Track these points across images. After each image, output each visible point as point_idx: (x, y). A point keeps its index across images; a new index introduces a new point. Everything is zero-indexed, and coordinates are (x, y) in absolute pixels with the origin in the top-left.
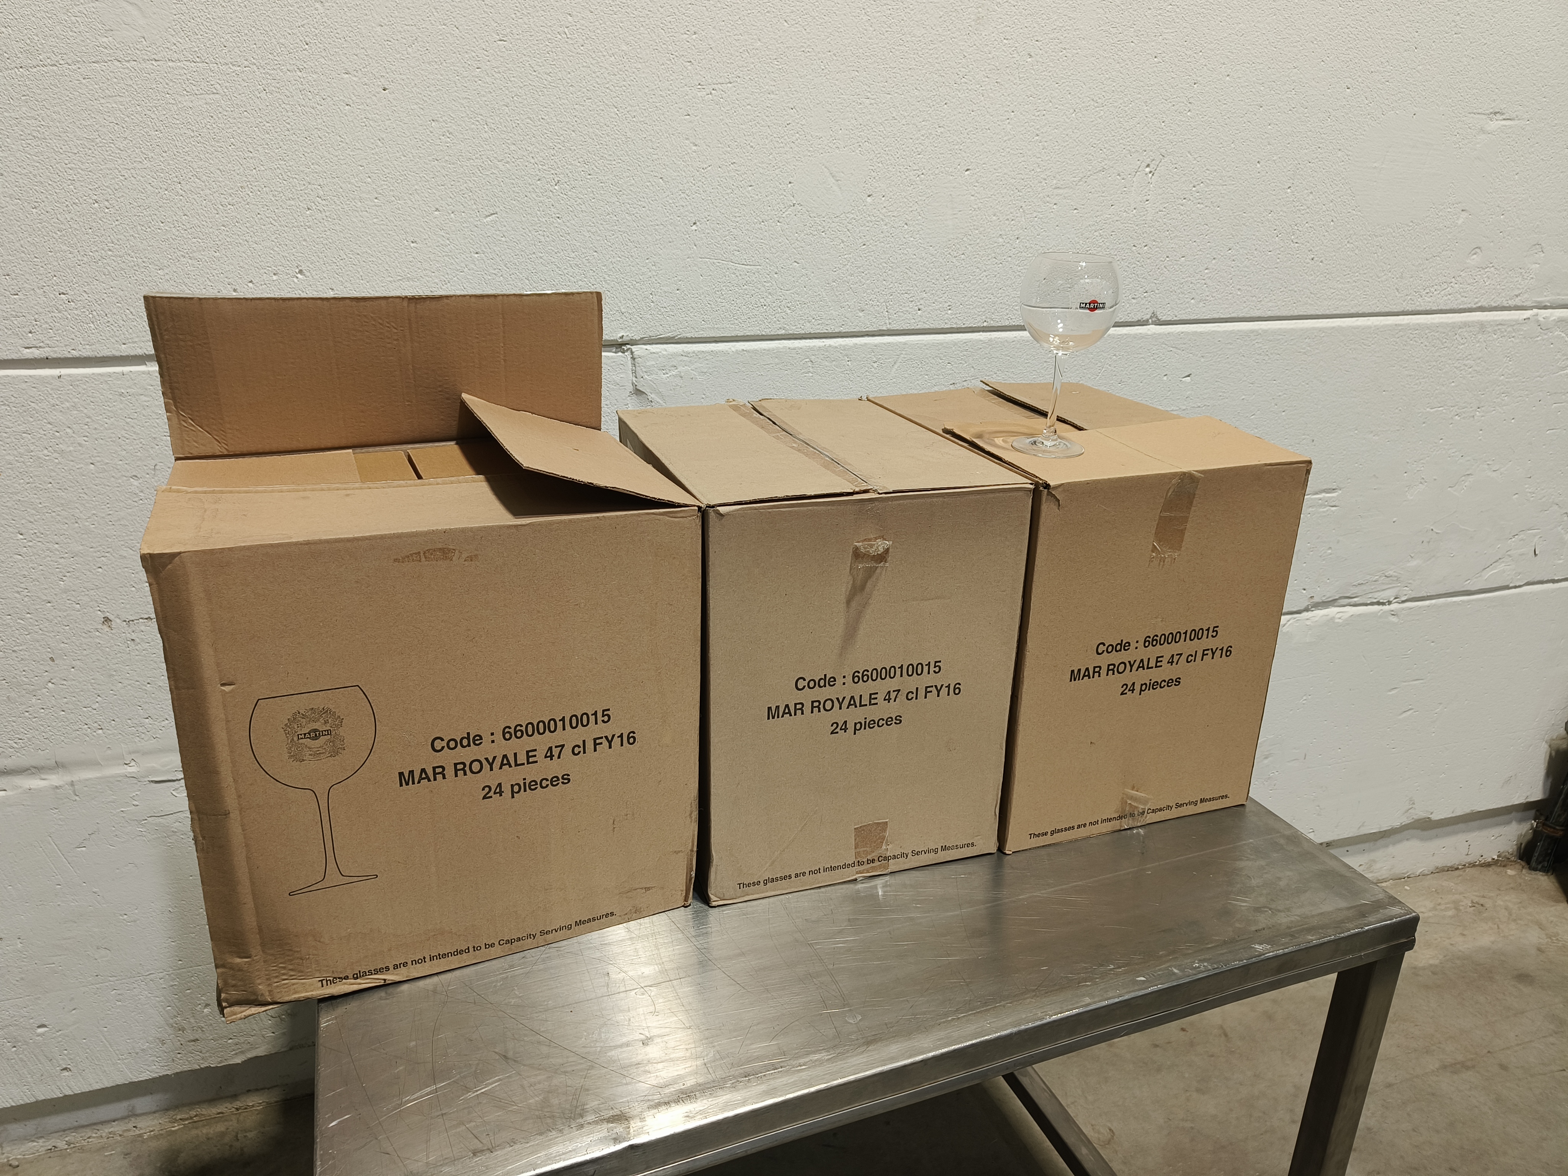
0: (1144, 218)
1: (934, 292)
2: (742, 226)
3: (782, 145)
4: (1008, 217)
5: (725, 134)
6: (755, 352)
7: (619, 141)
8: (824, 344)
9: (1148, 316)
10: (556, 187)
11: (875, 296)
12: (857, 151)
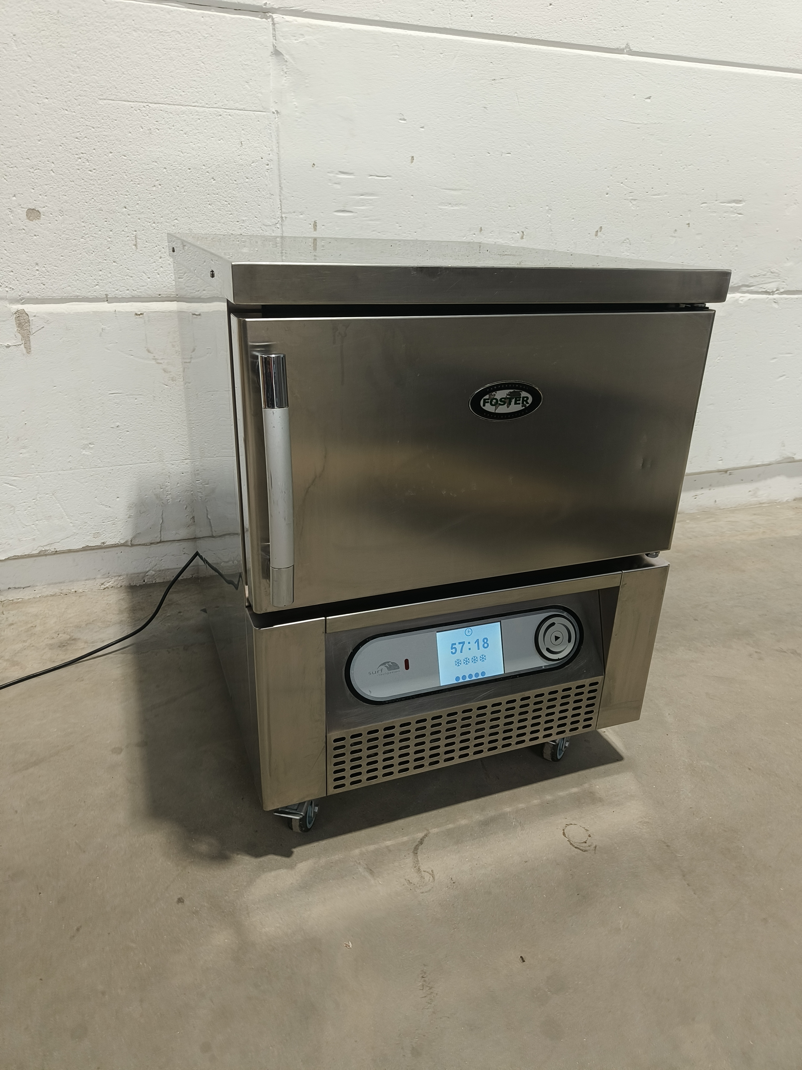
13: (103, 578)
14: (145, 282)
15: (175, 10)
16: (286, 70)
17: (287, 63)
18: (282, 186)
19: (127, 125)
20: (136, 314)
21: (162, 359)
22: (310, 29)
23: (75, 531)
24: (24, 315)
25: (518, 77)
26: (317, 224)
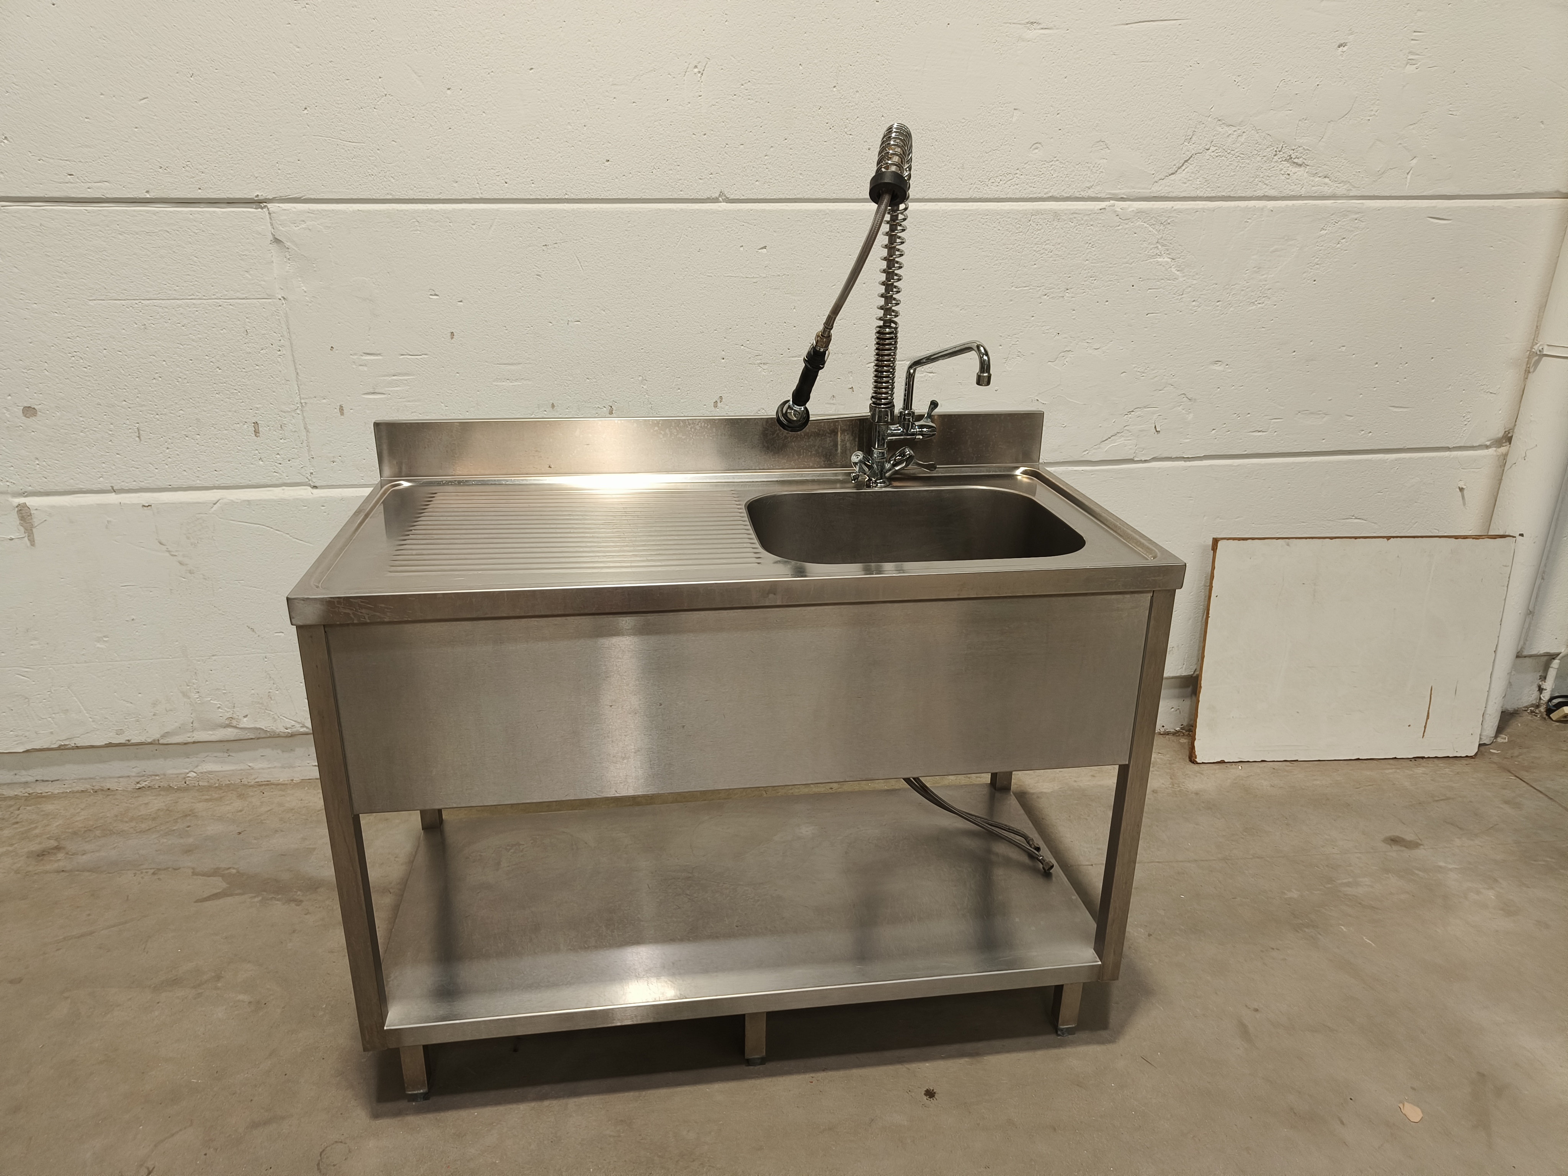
0: (699, 110)
1: (516, 168)
2: (345, 111)
3: (369, 48)
4: (574, 108)
5: (321, 39)
6: (369, 212)
7: (237, 44)
8: (426, 208)
9: (717, 195)
10: (191, 79)
11: (465, 171)
12: (433, 53)
13: (138, 776)
14: (153, 473)
15: (160, 211)
16: (289, 257)
17: (290, 250)
18: (298, 371)
19: (120, 322)
20: (145, 506)
21: (176, 551)
22: (312, 215)
23: (95, 726)
24: (27, 508)
25: (576, 240)
26: (344, 408)
